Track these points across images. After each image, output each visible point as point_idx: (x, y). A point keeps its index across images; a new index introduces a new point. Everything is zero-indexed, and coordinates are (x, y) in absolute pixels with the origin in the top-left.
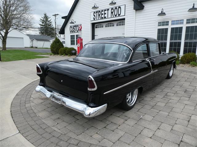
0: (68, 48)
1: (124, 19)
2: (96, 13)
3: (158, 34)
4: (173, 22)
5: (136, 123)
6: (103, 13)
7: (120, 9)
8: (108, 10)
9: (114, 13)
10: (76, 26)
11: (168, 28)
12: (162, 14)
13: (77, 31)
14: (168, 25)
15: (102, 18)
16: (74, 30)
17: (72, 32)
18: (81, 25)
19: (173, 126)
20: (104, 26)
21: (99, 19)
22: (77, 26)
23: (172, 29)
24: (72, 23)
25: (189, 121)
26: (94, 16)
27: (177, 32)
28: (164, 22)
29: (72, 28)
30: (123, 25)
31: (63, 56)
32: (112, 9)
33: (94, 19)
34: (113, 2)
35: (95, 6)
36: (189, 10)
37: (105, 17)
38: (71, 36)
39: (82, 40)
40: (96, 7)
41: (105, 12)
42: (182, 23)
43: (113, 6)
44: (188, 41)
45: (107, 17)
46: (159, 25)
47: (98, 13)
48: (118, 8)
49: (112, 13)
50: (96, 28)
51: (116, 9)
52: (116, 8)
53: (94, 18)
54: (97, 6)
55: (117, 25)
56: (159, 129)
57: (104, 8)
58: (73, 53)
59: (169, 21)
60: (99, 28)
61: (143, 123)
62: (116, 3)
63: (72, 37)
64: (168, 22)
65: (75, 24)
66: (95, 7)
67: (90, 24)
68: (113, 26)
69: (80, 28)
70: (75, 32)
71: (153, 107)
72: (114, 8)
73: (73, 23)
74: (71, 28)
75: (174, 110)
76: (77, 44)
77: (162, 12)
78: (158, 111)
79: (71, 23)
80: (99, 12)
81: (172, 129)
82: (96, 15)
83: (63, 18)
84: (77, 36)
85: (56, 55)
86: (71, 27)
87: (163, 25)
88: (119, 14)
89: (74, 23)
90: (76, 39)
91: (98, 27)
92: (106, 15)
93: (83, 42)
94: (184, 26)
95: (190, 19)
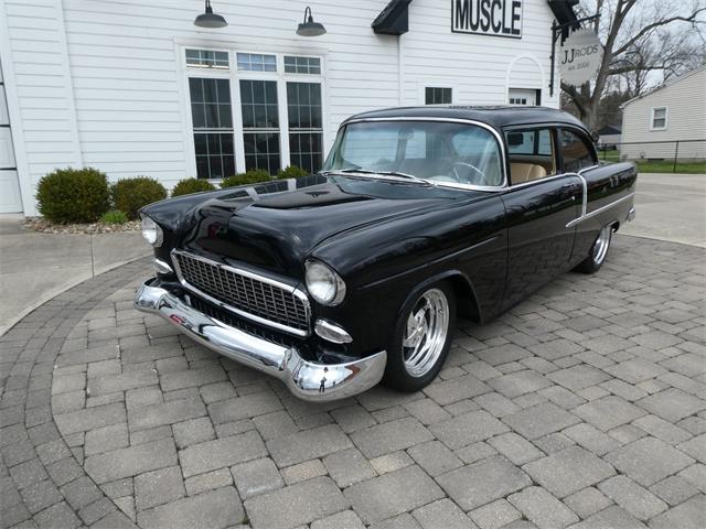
3: (193, 99)
4: (244, 61)
11: (228, 81)
14: (226, 66)
23: (244, 84)
28: (208, 54)
42: (273, 68)
44: (299, 131)
59: (227, 53)
77: (207, 9)
94: (282, 79)
95: (294, 58)
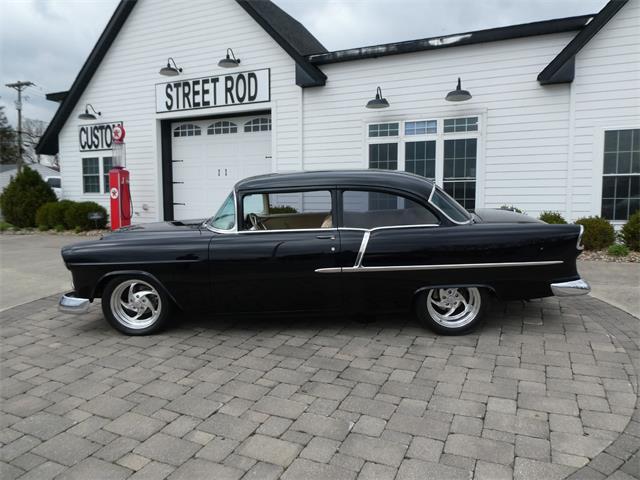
0: (72, 203)
1: (268, 112)
2: (175, 90)
3: (371, 159)
4: (411, 128)
5: (337, 452)
6: (198, 88)
7: (252, 80)
8: (215, 80)
9: (234, 92)
10: (102, 128)
11: (396, 144)
12: (379, 102)
13: (108, 145)
14: (396, 133)
15: (196, 105)
16: (94, 139)
17: (90, 147)
18: (121, 126)
19: (444, 442)
20: (204, 131)
21: (187, 106)
22: (108, 127)
23: (409, 146)
24: (88, 116)
25: (483, 419)
26: (169, 96)
27: (421, 154)
28: (384, 126)
29: (86, 133)
30: (264, 128)
31: (52, 231)
32: (228, 78)
33: (169, 107)
34: (231, 58)
35: (169, 65)
36: (450, 94)
37: (206, 104)
38: (85, 161)
39: (126, 174)
40: (174, 70)
41: (206, 87)
42: (434, 130)
43: (232, 71)
44: (453, 180)
45: (212, 104)
46: (372, 135)
47: (181, 89)
48: (246, 76)
49: (228, 90)
50: (177, 135)
51: (241, 81)
52: (241, 76)
53: (169, 104)
54: (179, 67)
55: (247, 129)
56: (409, 458)
57: (200, 75)
58: (93, 221)
59: (398, 124)
60: (187, 138)
61: (358, 447)
62: (239, 61)
63: (89, 165)
64: (396, 125)
65: (99, 121)
66: (169, 70)
67: (155, 122)
68: (234, 130)
69: (120, 134)
70: (100, 148)
71: (380, 389)
72: (235, 77)
73: (92, 117)
74: (84, 136)
75: (441, 388)
76: (107, 190)
77: (378, 96)
78: (397, 401)
79: (82, 117)
80: (186, 84)
81: (443, 453)
82: (173, 94)
83: (51, 97)
84: (107, 160)
85: (24, 231)
86: (83, 129)
87: (384, 134)
88: (252, 94)
89: (97, 116)
90: (106, 170)
91: (184, 134)
92: (209, 98)
93: (131, 183)
94: (440, 138)
95: (453, 120)
